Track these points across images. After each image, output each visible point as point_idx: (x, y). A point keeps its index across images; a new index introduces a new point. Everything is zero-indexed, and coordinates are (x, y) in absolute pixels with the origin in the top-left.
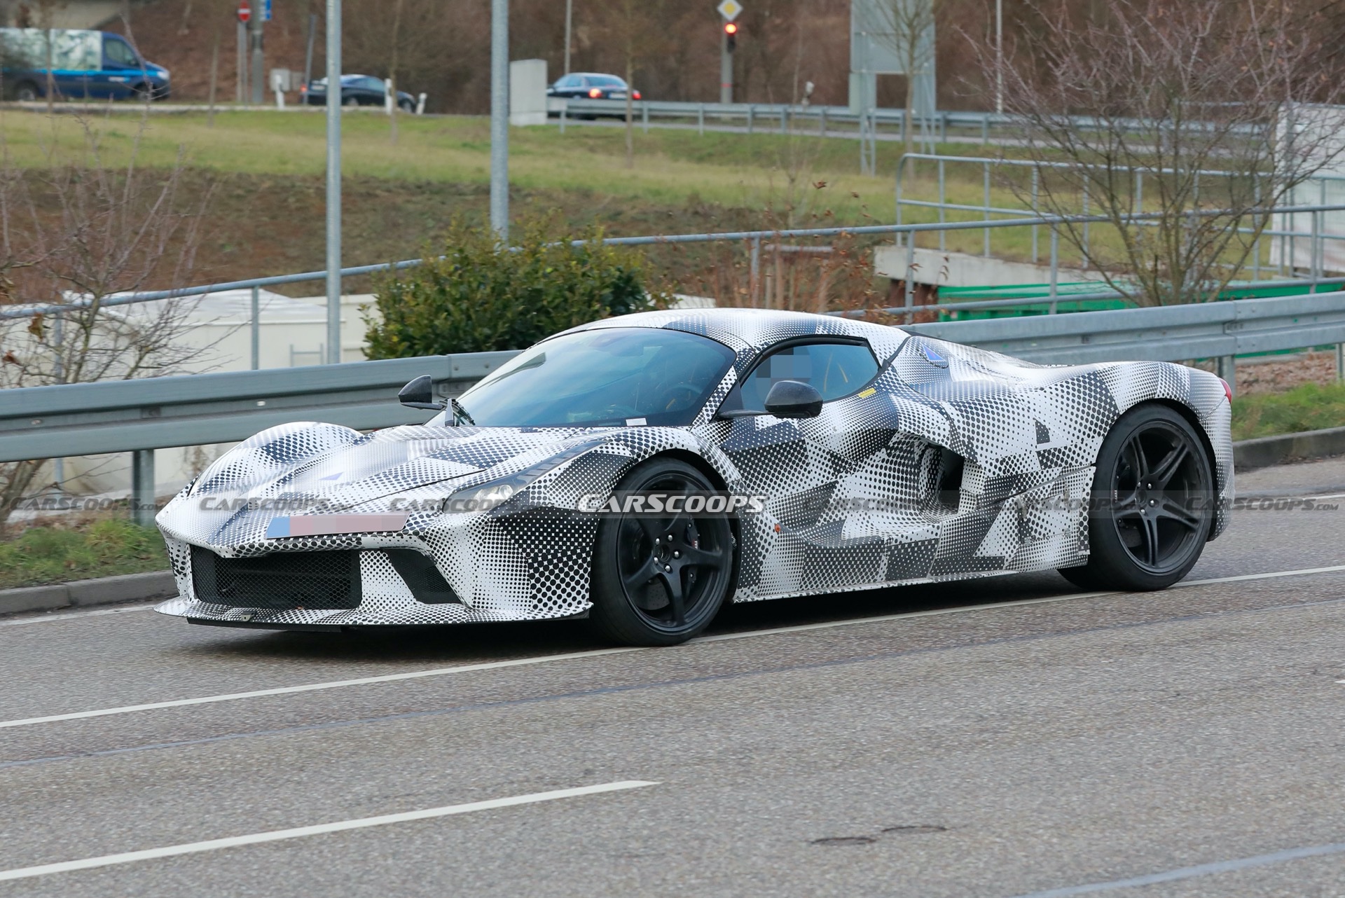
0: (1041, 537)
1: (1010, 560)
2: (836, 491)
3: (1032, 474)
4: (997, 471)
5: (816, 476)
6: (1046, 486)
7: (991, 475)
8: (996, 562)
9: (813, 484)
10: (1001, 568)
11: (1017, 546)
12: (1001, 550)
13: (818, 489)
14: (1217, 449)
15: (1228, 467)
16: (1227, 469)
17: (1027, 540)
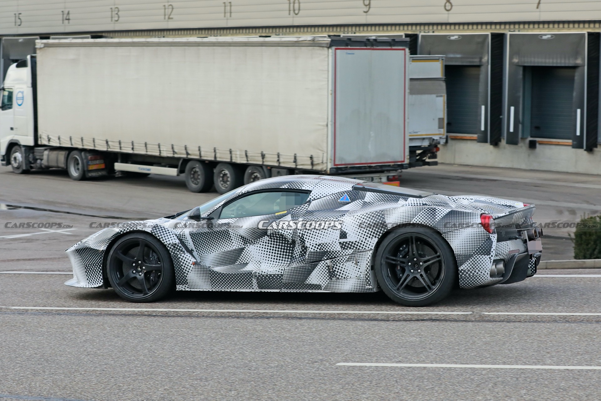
0: (343, 278)
1: (324, 286)
2: (244, 251)
3: (336, 251)
4: (316, 249)
5: (235, 245)
6: (344, 257)
7: (312, 250)
8: (318, 287)
9: (234, 248)
10: (321, 289)
11: (328, 281)
12: (319, 282)
13: (236, 250)
14: (455, 247)
15: (469, 256)
16: (468, 257)
17: (334, 279)
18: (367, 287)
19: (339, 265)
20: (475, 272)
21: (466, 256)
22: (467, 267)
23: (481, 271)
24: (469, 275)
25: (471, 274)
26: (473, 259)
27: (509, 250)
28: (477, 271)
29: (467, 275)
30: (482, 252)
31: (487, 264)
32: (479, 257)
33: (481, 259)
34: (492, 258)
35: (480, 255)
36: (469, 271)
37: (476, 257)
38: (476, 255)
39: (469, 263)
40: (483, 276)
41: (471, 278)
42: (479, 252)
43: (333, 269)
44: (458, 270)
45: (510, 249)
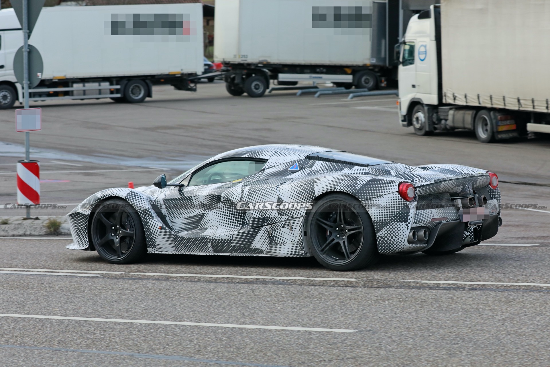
0: (280, 243)
1: (266, 251)
2: (204, 217)
3: (274, 218)
4: (258, 215)
5: (197, 212)
6: (281, 223)
7: (255, 216)
8: (261, 251)
9: (196, 214)
10: (263, 254)
11: (269, 246)
12: (261, 246)
13: (198, 215)
14: (372, 215)
15: (386, 223)
16: (384, 224)
17: (273, 243)
18: (300, 252)
19: (277, 230)
20: (392, 238)
21: (383, 223)
22: (384, 233)
23: (398, 238)
24: (386, 241)
25: (388, 241)
26: (390, 225)
27: (432, 218)
28: (394, 238)
29: (384, 241)
30: (399, 219)
31: (404, 231)
32: (396, 224)
33: (398, 226)
34: (409, 225)
35: (396, 223)
36: (386, 237)
37: (393, 224)
38: (393, 222)
39: (386, 230)
40: (400, 243)
41: (389, 244)
42: (395, 219)
43: (272, 234)
44: (376, 236)
45: (433, 216)
